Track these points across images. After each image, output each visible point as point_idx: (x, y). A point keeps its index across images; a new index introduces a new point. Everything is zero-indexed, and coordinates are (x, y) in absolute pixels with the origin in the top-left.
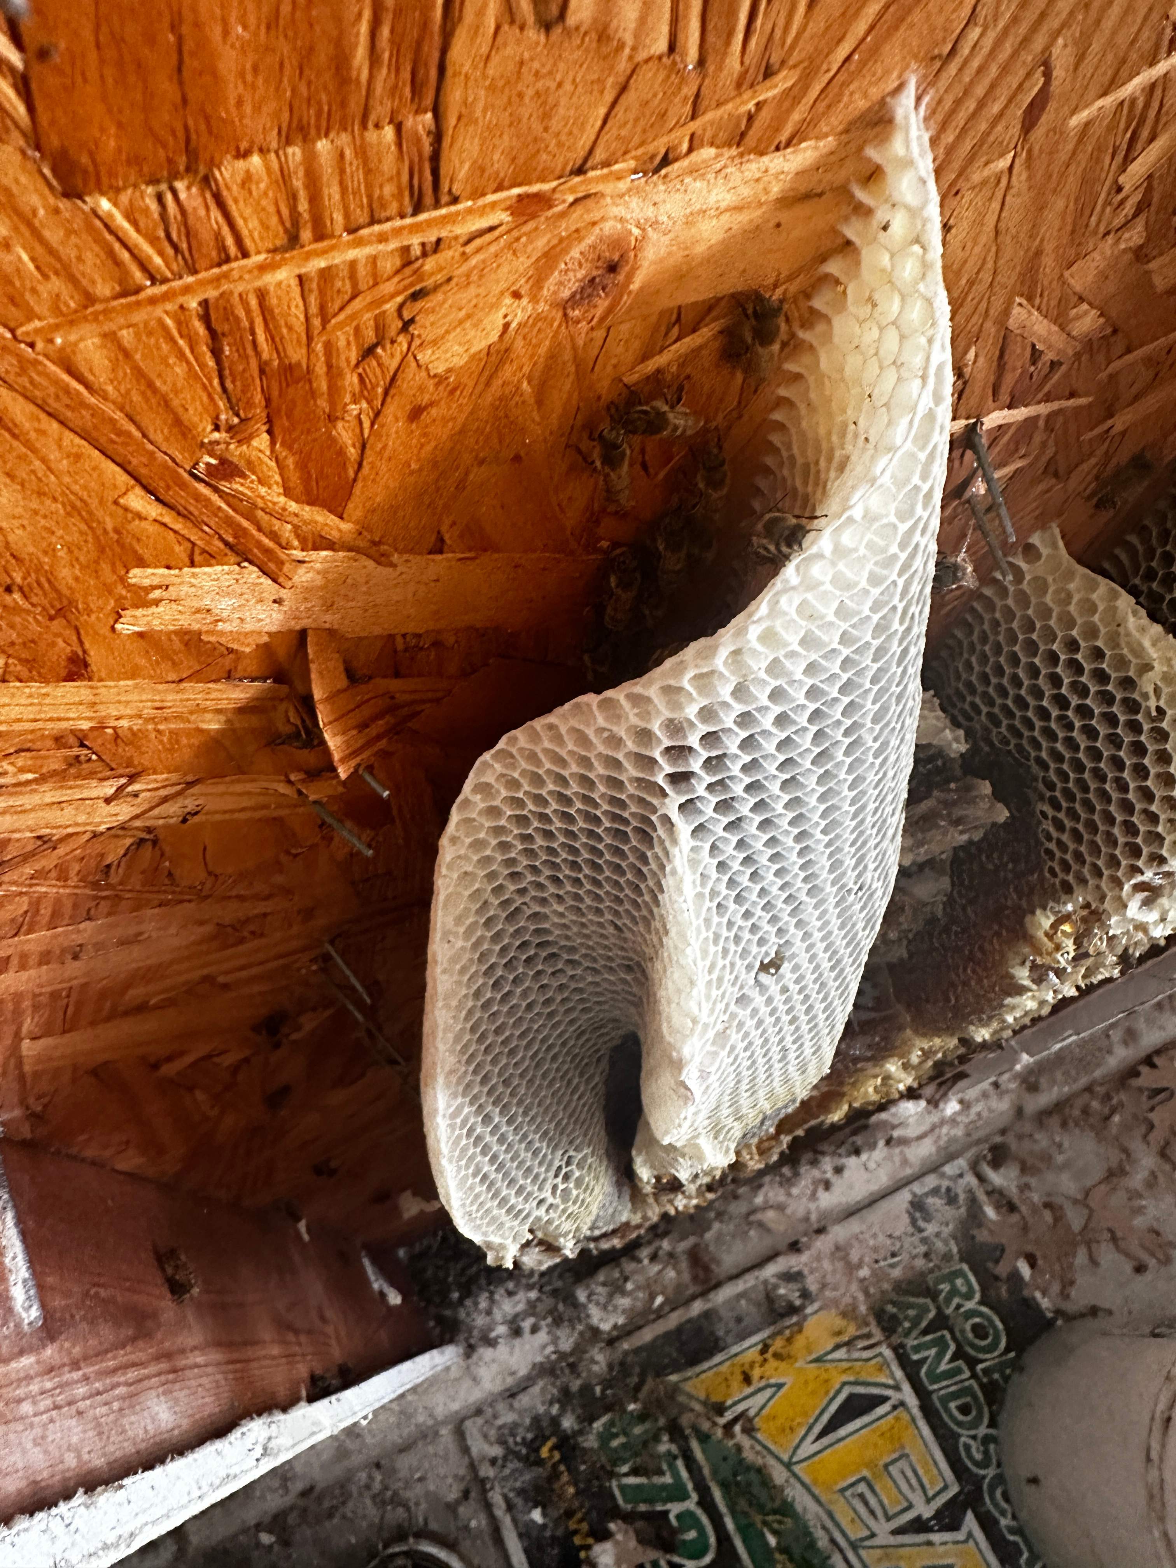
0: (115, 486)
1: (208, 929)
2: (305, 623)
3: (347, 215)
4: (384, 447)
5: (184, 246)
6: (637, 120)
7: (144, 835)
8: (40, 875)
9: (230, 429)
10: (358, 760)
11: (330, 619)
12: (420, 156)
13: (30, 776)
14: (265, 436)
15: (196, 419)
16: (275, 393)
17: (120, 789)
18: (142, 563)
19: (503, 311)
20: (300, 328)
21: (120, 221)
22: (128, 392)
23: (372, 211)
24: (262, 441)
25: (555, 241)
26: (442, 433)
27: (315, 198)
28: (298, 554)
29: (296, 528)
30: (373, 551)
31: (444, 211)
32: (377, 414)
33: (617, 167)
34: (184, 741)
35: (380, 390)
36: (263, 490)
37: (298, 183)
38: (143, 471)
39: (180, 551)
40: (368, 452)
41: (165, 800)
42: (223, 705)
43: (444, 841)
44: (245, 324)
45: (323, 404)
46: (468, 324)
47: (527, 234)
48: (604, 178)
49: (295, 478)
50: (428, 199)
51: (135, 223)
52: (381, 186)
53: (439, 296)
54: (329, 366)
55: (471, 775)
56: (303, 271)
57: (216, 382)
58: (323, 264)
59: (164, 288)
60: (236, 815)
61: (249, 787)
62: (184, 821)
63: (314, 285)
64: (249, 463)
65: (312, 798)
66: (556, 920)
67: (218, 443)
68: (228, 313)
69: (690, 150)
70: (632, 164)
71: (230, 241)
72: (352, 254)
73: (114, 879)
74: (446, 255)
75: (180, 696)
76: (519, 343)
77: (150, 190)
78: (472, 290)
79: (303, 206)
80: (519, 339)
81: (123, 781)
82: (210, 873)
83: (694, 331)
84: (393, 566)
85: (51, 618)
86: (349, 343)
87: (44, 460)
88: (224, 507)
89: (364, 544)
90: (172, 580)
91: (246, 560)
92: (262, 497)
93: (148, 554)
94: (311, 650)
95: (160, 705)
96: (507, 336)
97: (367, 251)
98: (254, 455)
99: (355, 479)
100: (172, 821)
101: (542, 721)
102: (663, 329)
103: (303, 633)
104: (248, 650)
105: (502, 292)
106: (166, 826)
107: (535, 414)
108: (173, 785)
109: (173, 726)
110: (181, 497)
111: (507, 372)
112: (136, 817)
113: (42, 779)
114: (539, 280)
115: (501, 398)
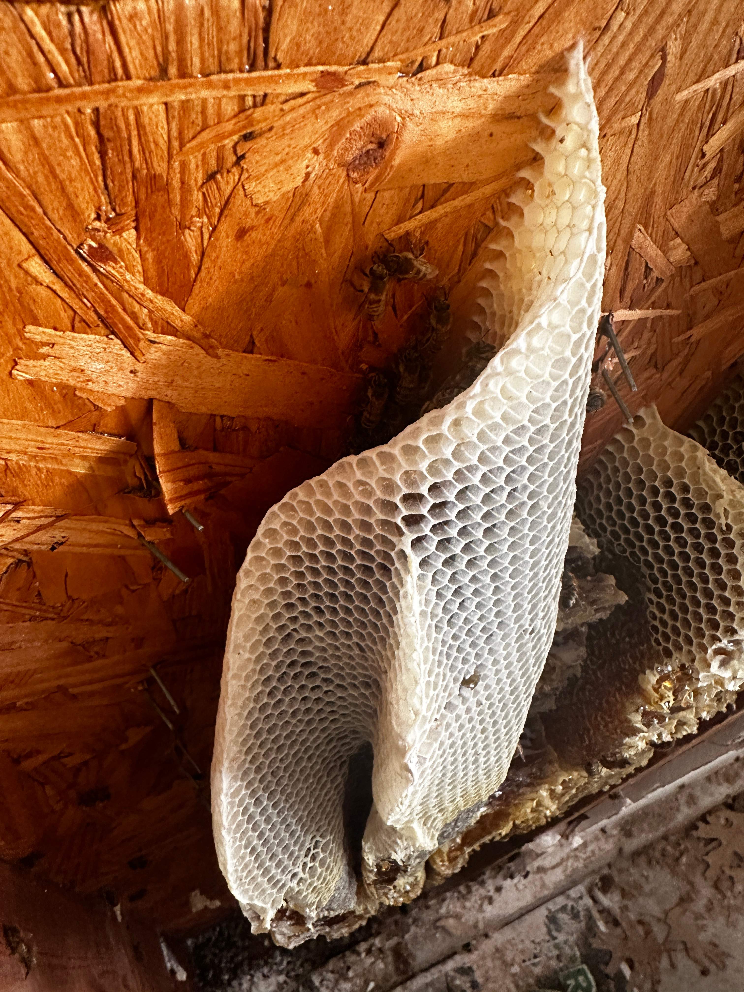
0: (20, 252)
1: (65, 645)
2: (152, 394)
3: (203, 61)
4: (218, 257)
5: (85, 60)
6: (404, 30)
7: (22, 557)
9: (108, 220)
10: (183, 503)
11: (170, 394)
12: (257, 24)
14: (133, 232)
15: (84, 206)
16: (143, 196)
17: (7, 514)
18: (36, 322)
19: (305, 163)
20: (164, 146)
21: (39, 30)
22: (35, 173)
23: (220, 62)
24: (130, 234)
25: (344, 114)
26: (258, 253)
27: (181, 41)
28: (151, 335)
29: (150, 311)
30: (204, 342)
31: (270, 73)
32: (214, 229)
33: (389, 64)
34: (57, 479)
35: (217, 210)
36: (128, 277)
37: (170, 27)
38: (42, 242)
39: (65, 316)
40: (206, 259)
41: (39, 528)
42: (88, 453)
43: (241, 574)
44: (125, 134)
45: (176, 212)
46: (281, 168)
47: (326, 104)
48: (380, 71)
49: (152, 272)
50: (260, 62)
51: (49, 34)
52: (228, 44)
53: (262, 141)
54: (183, 183)
55: (263, 522)
56: (169, 99)
57: (100, 179)
58: (183, 97)
59: (67, 91)
60: (91, 549)
61: (102, 527)
62: (53, 548)
63: (176, 114)
64: (120, 250)
65: (148, 538)
66: (317, 644)
67: (99, 231)
68: (113, 121)
69: (438, 63)
70: (399, 64)
71: (118, 64)
72: (204, 93)
74: (270, 109)
75: (55, 441)
76: (316, 190)
77: (63, 9)
78: (286, 141)
79: (172, 46)
80: (316, 188)
81: (9, 507)
82: (69, 597)
83: (432, 207)
84: (218, 357)
86: (197, 166)
88: (100, 284)
89: (198, 335)
90: (57, 340)
91: (113, 333)
92: (127, 282)
93: (40, 315)
94: (155, 416)
95: (41, 445)
96: (307, 183)
97: (215, 93)
98: (124, 245)
99: (195, 281)
100: (43, 548)
101: (316, 478)
102: (412, 201)
103: (150, 401)
104: (109, 409)
105: (306, 147)
106: (39, 552)
107: (323, 251)
108: (46, 517)
109: (50, 466)
110: (68, 271)
111: (307, 211)
112: (17, 540)
114: (331, 143)
115: (300, 234)
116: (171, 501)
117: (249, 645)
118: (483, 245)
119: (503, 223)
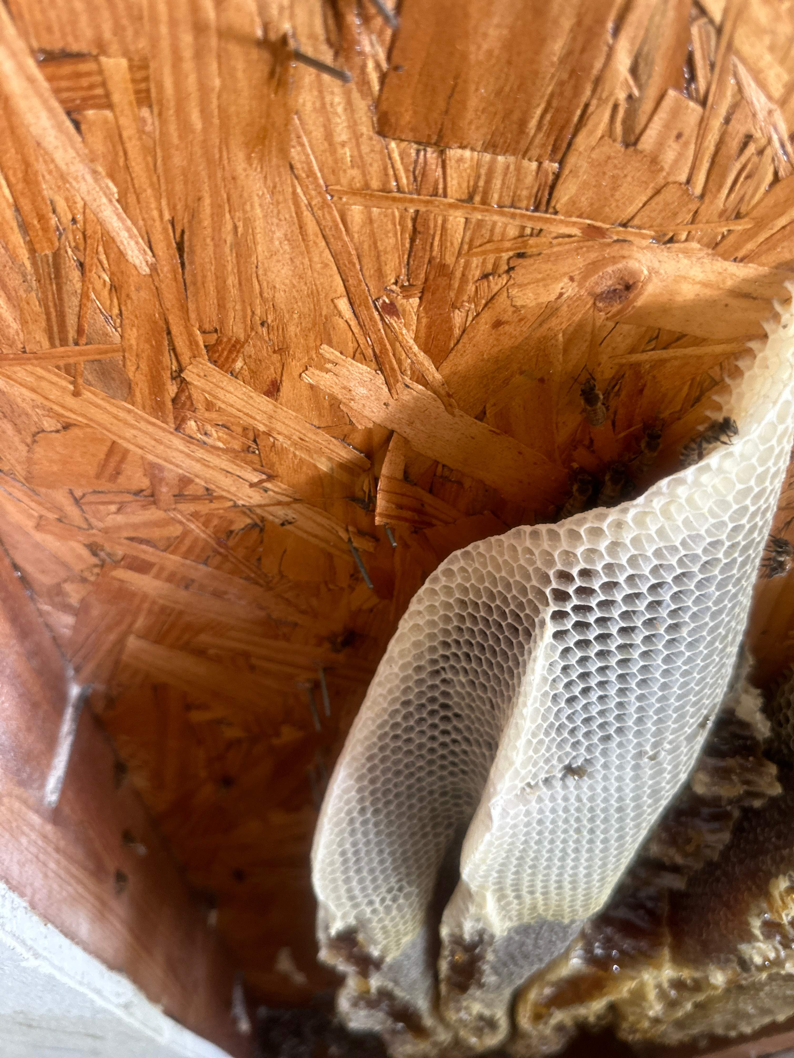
0: (336, 291)
1: (262, 614)
2: (395, 427)
3: (501, 197)
4: (474, 337)
5: (419, 178)
7: (258, 522)
8: (195, 516)
9: (402, 287)
10: (389, 521)
11: (408, 432)
12: (545, 183)
13: (222, 445)
14: (417, 300)
15: (389, 272)
16: (431, 277)
17: (261, 481)
18: (330, 344)
19: (561, 285)
20: (457, 246)
21: (396, 155)
22: (364, 241)
23: (513, 200)
24: (415, 301)
25: (600, 258)
26: (507, 343)
27: (488, 181)
28: (408, 380)
29: (412, 362)
30: (446, 399)
31: (548, 216)
32: (478, 315)
33: (644, 231)
34: (305, 468)
35: (484, 302)
36: (404, 331)
37: (483, 172)
38: (352, 289)
39: (351, 346)
40: (465, 336)
42: (334, 456)
43: (414, 599)
44: (432, 232)
45: (452, 294)
46: (541, 284)
47: (588, 247)
48: (636, 234)
49: (422, 333)
50: (543, 207)
51: (402, 159)
52: (522, 190)
53: (530, 261)
54: (463, 275)
55: (446, 561)
56: (469, 216)
57: (406, 256)
58: (480, 217)
59: (401, 195)
60: (311, 538)
61: (324, 521)
62: (283, 525)
63: (472, 227)
64: (404, 310)
65: (355, 544)
66: (458, 688)
67: (393, 292)
68: (426, 221)
69: (687, 240)
70: (653, 233)
71: (441, 186)
72: (496, 218)
73: (231, 543)
74: (542, 240)
75: (314, 437)
76: (565, 308)
77: (415, 146)
78: (549, 265)
79: (481, 183)
80: (566, 305)
81: (264, 477)
82: (280, 572)
83: (664, 348)
84: (453, 414)
85: (275, 352)
86: (477, 266)
87: (310, 260)
88: (382, 331)
89: (443, 392)
90: (340, 361)
91: (381, 370)
92: (402, 335)
93: (335, 340)
94: (391, 444)
95: (302, 437)
96: (559, 301)
97: (504, 219)
98: (408, 308)
99: (452, 349)
100: (277, 521)
101: (497, 537)
102: (647, 339)
103: (392, 432)
104: (360, 427)
105: (565, 274)
106: (272, 523)
107: (560, 356)
108: (287, 496)
109: (303, 456)
110: (364, 314)
111: (554, 322)
112: (260, 506)
113: (226, 451)
114: (586, 276)
115: (544, 338)
116: (381, 515)
117: (401, 662)
118: (707, 394)
119: (727, 380)
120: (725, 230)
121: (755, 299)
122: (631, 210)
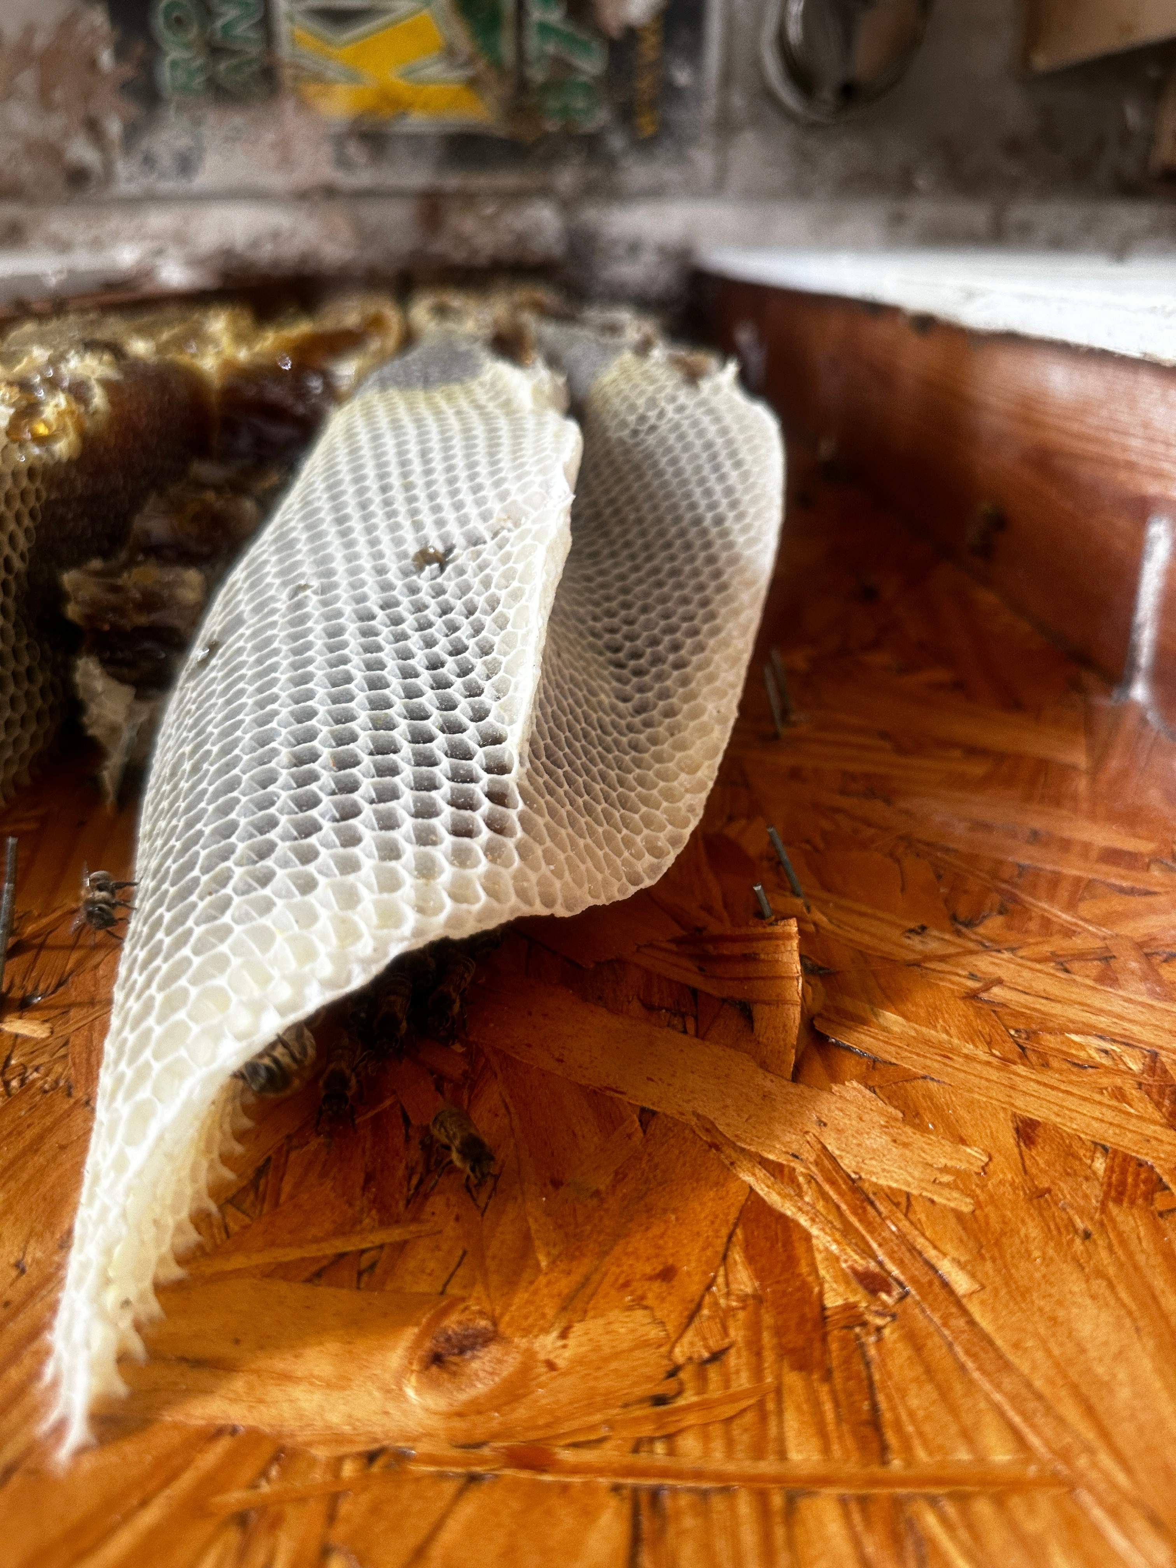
0: (983, 1303)
1: (903, 804)
2: (791, 1088)
3: (732, 1508)
4: (703, 1249)
6: (405, 1513)
7: (964, 930)
8: (1068, 932)
9: (864, 1324)
11: (768, 1083)
12: (653, 1546)
13: (1074, 1037)
14: (829, 1303)
15: (900, 1346)
16: (817, 1345)
17: (987, 989)
18: (958, 1214)
19: (568, 1353)
20: (788, 1404)
22: (965, 1397)
23: (706, 1504)
24: (832, 1301)
25: (506, 1409)
26: (638, 1242)
27: (767, 1536)
28: (799, 1167)
29: (800, 1197)
30: (719, 1140)
31: (629, 1481)
32: (708, 1288)
33: (430, 1469)
34: (922, 1013)
35: (705, 1312)
36: (834, 1247)
37: (784, 1554)
38: (954, 1310)
39: (919, 1214)
40: (721, 1250)
41: (943, 959)
42: (882, 1036)
44: (845, 1427)
45: (768, 1319)
46: (607, 1351)
47: (536, 1428)
48: (447, 1462)
49: (799, 1247)
50: (644, 1499)
52: (696, 1527)
53: (639, 1392)
54: (759, 1354)
55: (664, 870)
56: (783, 1464)
57: (876, 1377)
58: (762, 1464)
59: (927, 1490)
60: (870, 911)
61: (856, 936)
62: (923, 928)
63: (771, 1445)
64: (847, 1283)
66: (606, 687)
67: (877, 1313)
68: (861, 1447)
69: (340, 1460)
70: (412, 1468)
71: (857, 1518)
72: (731, 1467)
73: (995, 898)
74: (630, 1433)
75: (928, 1062)
76: (550, 1312)
78: (601, 1386)
79: (780, 1532)
80: (549, 1317)
81: (984, 996)
82: (898, 861)
83: (342, 1255)
84: (697, 1115)
85: (1049, 1191)
86: (737, 1373)
87: (1049, 1353)
88: (874, 1245)
89: (728, 1151)
90: (930, 1187)
91: (853, 1181)
92: (835, 1241)
93: (952, 1221)
94: (792, 1058)
95: (947, 1061)
96: (564, 1324)
97: (714, 1465)
98: (841, 1289)
99: (736, 1225)
100: (936, 933)
102: (378, 1270)
103: (796, 1079)
104: (855, 1084)
105: (565, 1374)
106: (942, 930)
107: (533, 1226)
108: (934, 970)
109: (933, 1032)
110: (917, 1269)
111: (564, 1285)
112: (972, 952)
113: (1062, 1030)
114: (525, 1373)
115: (573, 1258)
117: (706, 718)
118: (245, 1182)
119: (213, 1208)
120: (265, 1488)
121: (183, 1359)
122: (467, 1510)
